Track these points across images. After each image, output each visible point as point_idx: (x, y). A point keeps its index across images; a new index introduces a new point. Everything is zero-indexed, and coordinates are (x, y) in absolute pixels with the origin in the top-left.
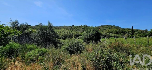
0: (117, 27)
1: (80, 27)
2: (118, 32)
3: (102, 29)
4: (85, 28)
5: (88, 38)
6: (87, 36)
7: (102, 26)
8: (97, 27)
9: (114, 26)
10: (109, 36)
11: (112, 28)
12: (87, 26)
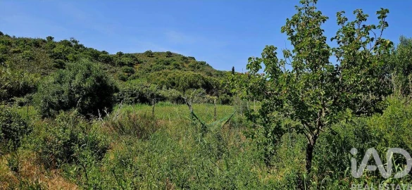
0: (203, 64)
1: (37, 44)
2: (194, 85)
3: (147, 66)
4: (68, 52)
5: (60, 102)
6: (58, 93)
7: (149, 54)
8: (127, 56)
9: (193, 58)
10: (158, 96)
11: (184, 67)
12: (78, 47)
